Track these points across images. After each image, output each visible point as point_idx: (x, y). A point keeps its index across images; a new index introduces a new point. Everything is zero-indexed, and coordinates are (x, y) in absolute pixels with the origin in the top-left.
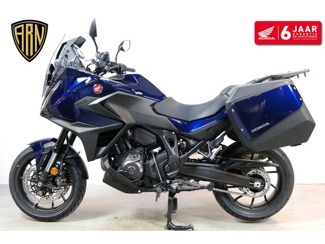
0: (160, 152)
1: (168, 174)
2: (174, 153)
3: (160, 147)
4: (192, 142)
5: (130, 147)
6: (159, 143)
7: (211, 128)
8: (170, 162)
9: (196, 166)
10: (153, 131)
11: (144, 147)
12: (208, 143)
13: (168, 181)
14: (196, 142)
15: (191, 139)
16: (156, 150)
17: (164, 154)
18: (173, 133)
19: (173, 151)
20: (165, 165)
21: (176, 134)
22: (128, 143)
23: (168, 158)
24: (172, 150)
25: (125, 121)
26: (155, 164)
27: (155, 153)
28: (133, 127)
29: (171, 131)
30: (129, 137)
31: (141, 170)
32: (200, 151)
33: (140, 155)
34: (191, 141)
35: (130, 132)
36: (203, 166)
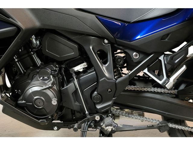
0: (85, 71)
1: (99, 107)
2: (107, 74)
3: (85, 64)
4: (135, 55)
5: (39, 62)
6: (84, 56)
7: (168, 35)
8: (100, 88)
9: (141, 92)
10: (73, 38)
11: (60, 63)
12: (161, 58)
13: (97, 118)
14: (142, 56)
15: (135, 50)
16: (79, 68)
17: (91, 74)
18: (106, 41)
19: (105, 70)
20: (93, 92)
21: (110, 42)
22: (35, 57)
23: (98, 81)
24: (104, 68)
25: (19, 24)
26: (77, 89)
27: (78, 73)
28: (40, 33)
29: (103, 38)
30: (35, 48)
31: (54, 102)
32: (148, 71)
33: (54, 76)
34: (134, 53)
35: (36, 39)
36: (151, 92)
